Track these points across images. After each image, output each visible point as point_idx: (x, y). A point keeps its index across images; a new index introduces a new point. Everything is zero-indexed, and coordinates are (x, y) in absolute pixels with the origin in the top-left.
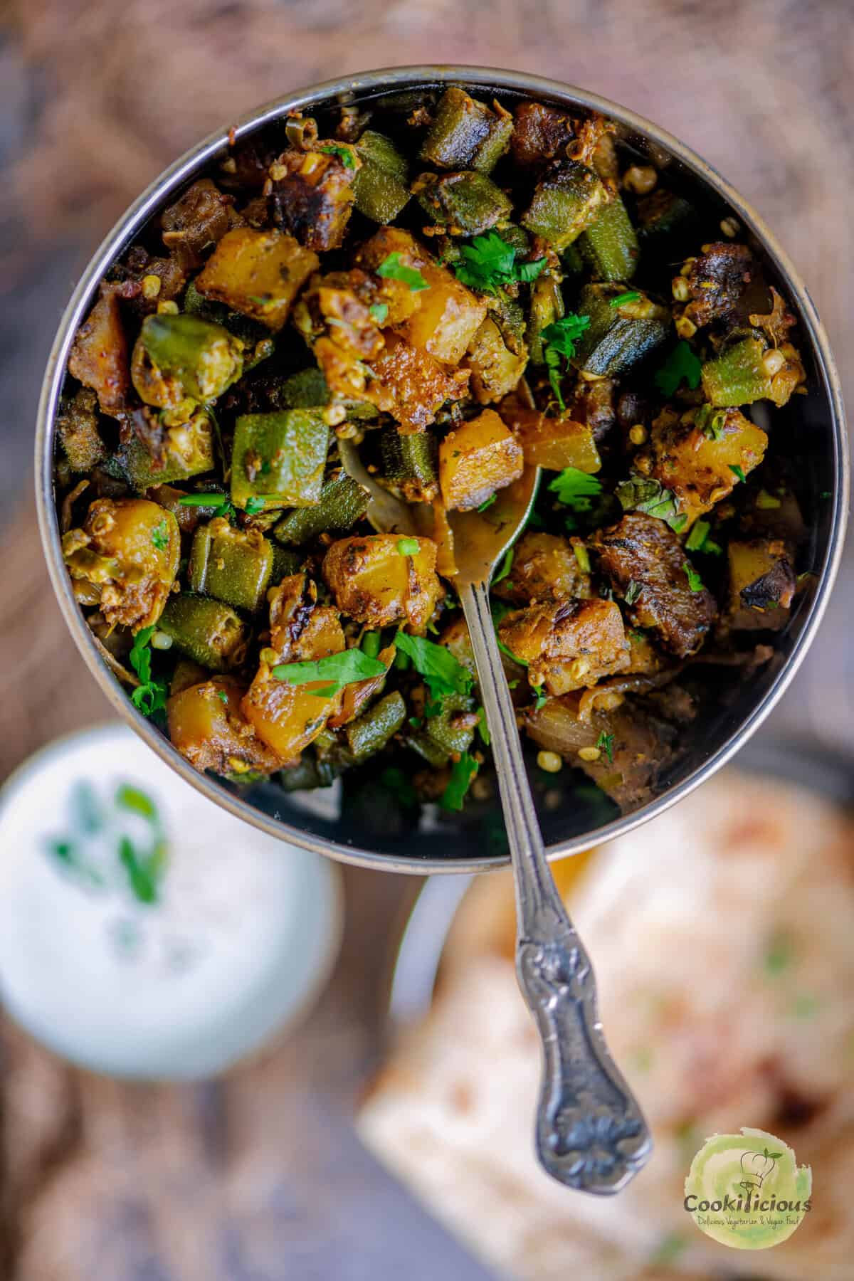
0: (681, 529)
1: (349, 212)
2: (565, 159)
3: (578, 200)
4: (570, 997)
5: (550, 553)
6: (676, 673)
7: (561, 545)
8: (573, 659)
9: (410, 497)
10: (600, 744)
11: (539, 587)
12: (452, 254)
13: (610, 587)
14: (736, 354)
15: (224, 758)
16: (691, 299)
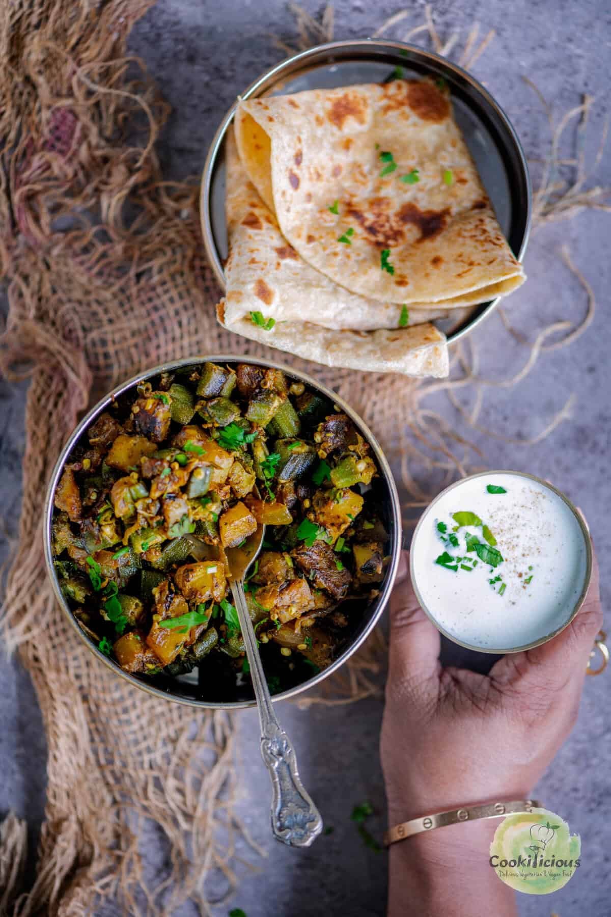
0: (331, 543)
1: (169, 423)
2: (260, 388)
3: (268, 406)
4: (284, 762)
5: (274, 561)
6: (337, 606)
7: (279, 557)
8: (289, 606)
9: (208, 542)
10: (306, 642)
11: (271, 577)
12: (216, 435)
13: (302, 573)
14: (344, 464)
15: (144, 664)
16: (323, 442)
